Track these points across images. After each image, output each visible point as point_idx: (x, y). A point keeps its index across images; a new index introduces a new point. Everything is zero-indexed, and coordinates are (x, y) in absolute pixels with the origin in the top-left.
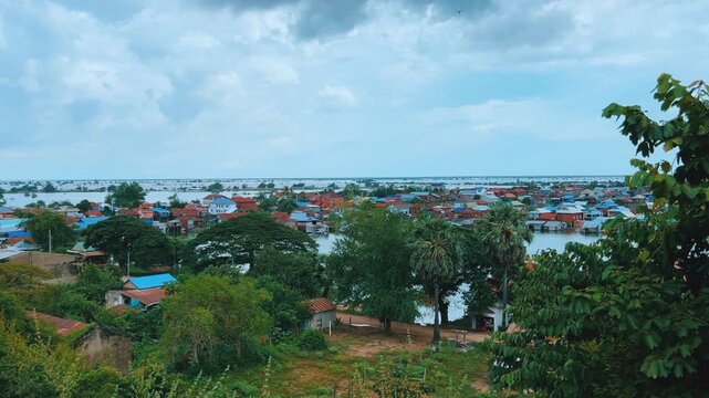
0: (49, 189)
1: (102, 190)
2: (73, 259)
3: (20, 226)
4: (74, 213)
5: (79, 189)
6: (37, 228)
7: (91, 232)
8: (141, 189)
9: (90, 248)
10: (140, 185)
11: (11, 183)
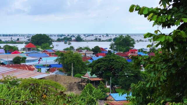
0: (79, 39)
1: (110, 40)
2: (80, 80)
3: (56, 60)
4: (90, 54)
5: (96, 40)
6: (65, 62)
7: (94, 65)
8: (133, 40)
9: (94, 76)
10: (132, 37)
11: (58, 35)
